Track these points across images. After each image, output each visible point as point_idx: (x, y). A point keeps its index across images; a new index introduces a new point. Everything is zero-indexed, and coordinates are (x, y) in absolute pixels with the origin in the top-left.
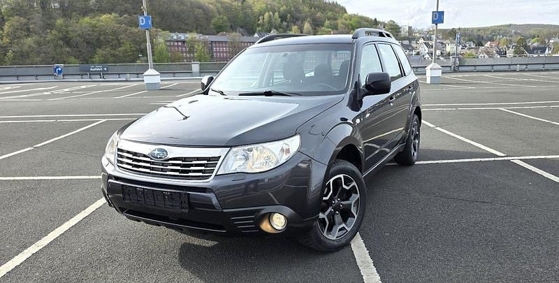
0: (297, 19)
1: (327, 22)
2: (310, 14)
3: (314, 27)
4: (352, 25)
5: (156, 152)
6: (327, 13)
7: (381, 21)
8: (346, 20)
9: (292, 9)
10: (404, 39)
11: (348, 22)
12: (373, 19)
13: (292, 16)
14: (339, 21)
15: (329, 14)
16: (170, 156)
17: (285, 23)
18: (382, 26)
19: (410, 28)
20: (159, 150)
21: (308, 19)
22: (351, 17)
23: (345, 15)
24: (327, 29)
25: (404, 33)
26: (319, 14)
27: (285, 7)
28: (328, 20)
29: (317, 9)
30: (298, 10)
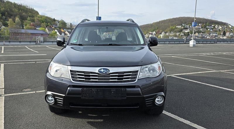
0: (12, 15)
1: (29, 18)
2: (19, 13)
3: (21, 20)
4: (42, 20)
5: (102, 70)
6: (28, 14)
7: (57, 20)
8: (39, 18)
9: (8, 10)
10: (69, 29)
11: (40, 19)
12: (53, 18)
13: (9, 14)
14: (35, 18)
15: (30, 14)
16: (111, 72)
17: (4, 17)
18: (58, 22)
19: (71, 24)
20: (103, 69)
21: (18, 16)
22: (41, 17)
23: (38, 15)
24: (29, 22)
25: (68, 26)
26: (24, 14)
27: (4, 8)
28: (29, 17)
29: (22, 11)
30: (11, 10)
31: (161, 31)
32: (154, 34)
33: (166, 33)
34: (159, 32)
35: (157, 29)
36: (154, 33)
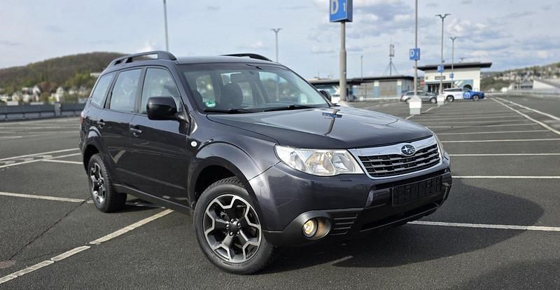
31: (53, 85)
32: (37, 92)
33: (67, 89)
34: (48, 86)
35: (41, 80)
36: (36, 90)
